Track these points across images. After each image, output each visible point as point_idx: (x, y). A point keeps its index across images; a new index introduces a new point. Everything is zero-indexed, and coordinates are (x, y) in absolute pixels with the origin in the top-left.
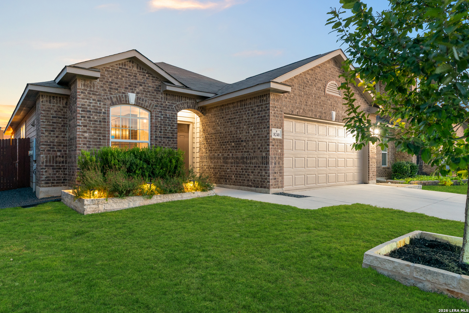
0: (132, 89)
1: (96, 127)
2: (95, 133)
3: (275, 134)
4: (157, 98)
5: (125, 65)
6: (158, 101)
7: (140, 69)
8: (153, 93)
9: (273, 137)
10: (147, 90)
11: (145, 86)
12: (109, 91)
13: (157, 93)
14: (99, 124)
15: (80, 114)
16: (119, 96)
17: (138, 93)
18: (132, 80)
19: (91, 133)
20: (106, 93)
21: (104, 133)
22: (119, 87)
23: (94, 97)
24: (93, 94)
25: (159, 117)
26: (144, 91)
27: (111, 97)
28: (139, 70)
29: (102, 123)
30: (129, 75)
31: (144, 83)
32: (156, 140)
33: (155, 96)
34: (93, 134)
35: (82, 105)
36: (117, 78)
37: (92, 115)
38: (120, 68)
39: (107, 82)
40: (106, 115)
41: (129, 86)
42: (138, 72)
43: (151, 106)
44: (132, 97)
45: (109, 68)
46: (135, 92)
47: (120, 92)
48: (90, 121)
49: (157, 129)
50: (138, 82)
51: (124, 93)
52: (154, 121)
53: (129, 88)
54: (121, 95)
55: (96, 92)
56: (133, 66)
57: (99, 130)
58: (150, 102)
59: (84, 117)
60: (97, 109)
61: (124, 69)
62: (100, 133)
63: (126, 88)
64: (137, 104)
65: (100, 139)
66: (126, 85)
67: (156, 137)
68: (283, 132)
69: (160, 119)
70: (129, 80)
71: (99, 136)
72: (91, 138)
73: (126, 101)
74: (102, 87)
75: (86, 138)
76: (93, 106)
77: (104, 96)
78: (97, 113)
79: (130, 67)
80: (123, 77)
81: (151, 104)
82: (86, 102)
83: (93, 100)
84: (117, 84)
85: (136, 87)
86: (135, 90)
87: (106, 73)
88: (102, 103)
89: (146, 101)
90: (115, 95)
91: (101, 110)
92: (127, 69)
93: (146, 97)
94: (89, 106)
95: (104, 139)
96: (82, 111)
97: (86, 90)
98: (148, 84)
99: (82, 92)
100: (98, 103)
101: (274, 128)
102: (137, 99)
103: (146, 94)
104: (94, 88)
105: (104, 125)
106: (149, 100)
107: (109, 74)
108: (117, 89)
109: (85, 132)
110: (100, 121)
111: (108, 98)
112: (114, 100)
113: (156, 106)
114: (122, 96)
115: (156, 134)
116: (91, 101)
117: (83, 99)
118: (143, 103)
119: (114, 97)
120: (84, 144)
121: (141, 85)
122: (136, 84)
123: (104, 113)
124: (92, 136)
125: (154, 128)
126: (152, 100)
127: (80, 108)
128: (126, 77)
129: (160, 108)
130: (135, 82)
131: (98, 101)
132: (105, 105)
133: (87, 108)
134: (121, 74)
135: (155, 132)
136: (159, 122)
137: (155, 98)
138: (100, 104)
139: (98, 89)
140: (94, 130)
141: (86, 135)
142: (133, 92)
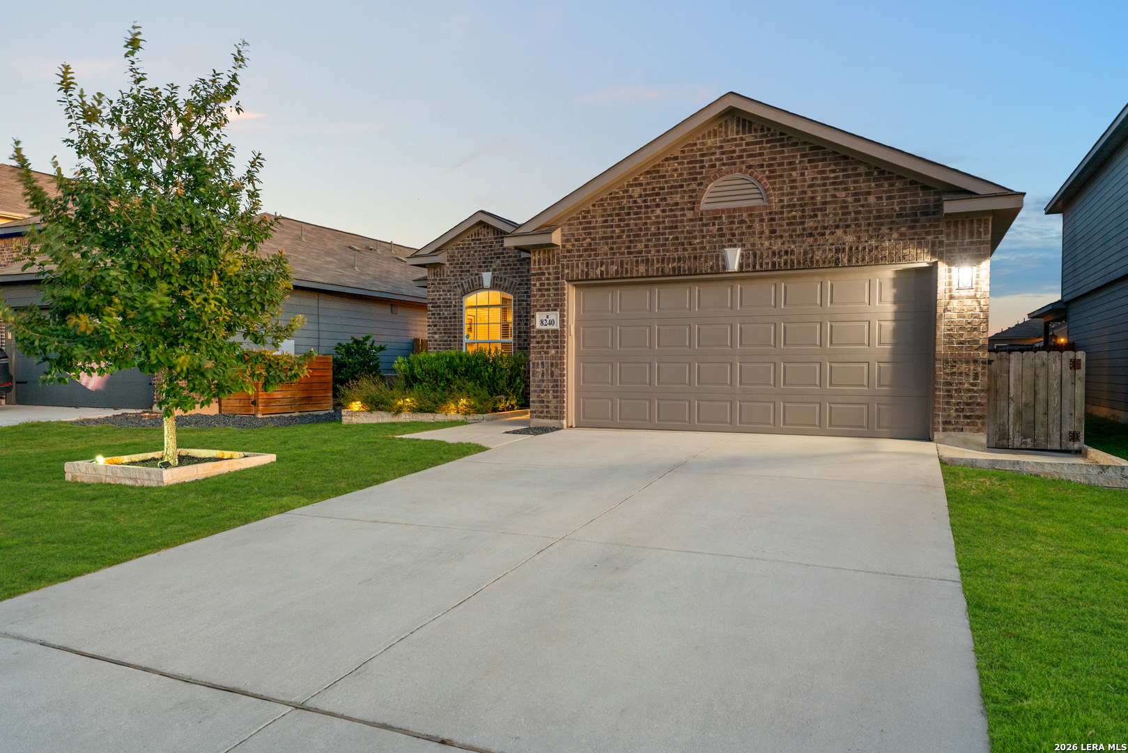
0: (487, 266)
1: (446, 326)
2: (445, 333)
3: (544, 322)
4: (522, 272)
5: (478, 234)
6: (522, 276)
7: (498, 234)
8: (515, 265)
9: (538, 326)
10: (506, 264)
11: (504, 257)
12: (460, 275)
13: (521, 264)
14: (450, 322)
15: (429, 311)
16: (472, 280)
17: (494, 270)
18: (487, 254)
19: (441, 333)
20: (456, 279)
21: (455, 333)
22: (471, 267)
23: (444, 287)
24: (443, 284)
25: (523, 301)
26: (503, 265)
27: (462, 284)
28: (496, 236)
29: (453, 320)
30: (484, 247)
31: (503, 253)
32: (519, 337)
33: (518, 269)
34: (443, 335)
35: (433, 299)
36: (469, 255)
37: (441, 310)
38: (473, 240)
39: (457, 264)
40: (457, 308)
41: (484, 262)
42: (495, 239)
43: (513, 286)
44: (487, 277)
45: (459, 245)
46: (491, 270)
47: (472, 275)
48: (440, 318)
49: (520, 320)
50: (495, 254)
51: (476, 274)
52: (516, 307)
53: (484, 265)
54: (473, 277)
55: (446, 280)
56: (488, 233)
57: (449, 329)
58: (511, 279)
59: (434, 314)
60: (447, 302)
61: (477, 240)
62: (450, 333)
63: (480, 267)
64: (494, 286)
65: (450, 341)
66: (479, 263)
67: (520, 332)
68: (562, 316)
69: (525, 303)
70: (484, 254)
71: (449, 337)
72: (441, 341)
73: (480, 285)
74: (452, 272)
75: (436, 341)
76: (444, 299)
77: (454, 283)
78: (447, 307)
79: (484, 236)
80: (476, 252)
81: (512, 284)
82: (436, 295)
83: (443, 291)
84: (468, 263)
85: (491, 262)
86: (491, 266)
87: (456, 251)
88: (452, 293)
89: (505, 279)
90: (468, 278)
91: (451, 303)
92: (480, 240)
93: (505, 273)
94: (439, 299)
95: (455, 341)
96: (432, 307)
97: (436, 280)
98: (507, 253)
99: (432, 284)
100: (448, 294)
101: (539, 310)
102: (494, 278)
103: (506, 269)
104: (443, 276)
105: (455, 322)
106: (509, 277)
107: (459, 252)
108: (469, 271)
109: (435, 333)
110: (450, 318)
111: (459, 285)
112: (466, 286)
113: (520, 284)
114: (475, 278)
115: (520, 328)
116: (441, 293)
117: (433, 292)
118: (502, 283)
119: (465, 282)
120: (434, 348)
121: (498, 258)
122: (492, 258)
123: (455, 306)
124: (443, 337)
125: (517, 319)
126: (514, 277)
127: (430, 303)
128: (480, 251)
129: (525, 287)
130: (491, 254)
131: (449, 291)
132: (455, 295)
133: (436, 303)
134: (473, 248)
135: (519, 324)
136: (523, 308)
137: (517, 273)
138: (450, 295)
139: (448, 276)
140: (444, 329)
141: (437, 336)
142: (488, 271)
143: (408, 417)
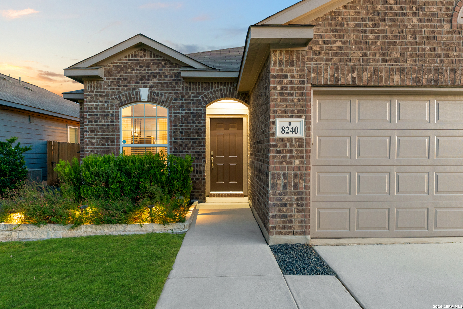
0: (144, 83)
1: (104, 132)
2: (102, 138)
3: (286, 130)
4: (177, 90)
5: (135, 56)
6: (177, 93)
7: (154, 57)
8: (171, 83)
9: (279, 134)
10: (162, 82)
11: (161, 76)
12: (117, 89)
13: (177, 83)
14: (107, 128)
15: (86, 118)
16: (129, 94)
17: (151, 87)
18: (144, 72)
19: (98, 138)
20: (114, 92)
21: (112, 138)
22: (129, 83)
23: (101, 98)
24: (100, 95)
25: (179, 113)
26: (159, 83)
27: (119, 97)
28: (152, 58)
29: (110, 127)
30: (140, 67)
31: (159, 73)
32: (174, 142)
33: (174, 87)
34: (100, 139)
35: (89, 109)
36: (126, 73)
37: (99, 118)
38: (130, 60)
39: (115, 79)
40: (114, 117)
41: (141, 80)
42: (152, 60)
43: (169, 101)
44: (144, 92)
45: (117, 63)
46: (148, 86)
47: (129, 89)
48: (97, 125)
49: (176, 129)
50: (151, 73)
51: (134, 89)
52: (172, 118)
53: (141, 82)
54: (131, 92)
55: (103, 92)
56: (145, 55)
57: (107, 135)
58: (167, 95)
59: (91, 122)
60: (104, 112)
61: (134, 60)
62: (108, 138)
63: (138, 83)
64: (151, 100)
65: (108, 145)
66: (136, 80)
67: (175, 139)
68: (307, 123)
69: (180, 115)
70: (141, 73)
71: (107, 141)
72: (98, 145)
73: (137, 98)
74: (109, 86)
75: (93, 144)
76: (101, 109)
77: (112, 95)
78: (104, 115)
79: (141, 57)
80: (133, 70)
81: (168, 99)
82: (93, 105)
83: (100, 102)
84: (126, 79)
85: (148, 80)
86: (148, 83)
87: (114, 69)
88: (110, 104)
89: (162, 95)
90: (124, 93)
91: (109, 112)
92: (137, 60)
93: (162, 90)
94: (96, 109)
95: (112, 145)
96: (89, 115)
97: (93, 92)
98: (163, 73)
99: (89, 95)
100: (106, 104)
101: (280, 117)
102: (151, 93)
103: (162, 86)
104: (101, 89)
105: (112, 128)
106: (165, 93)
107: (117, 70)
108: (126, 86)
109: (92, 138)
110: (108, 125)
111: (116, 98)
112: (123, 99)
113: (175, 100)
115: (176, 135)
116: (99, 103)
117: (90, 102)
118: (158, 98)
119: (123, 95)
120: (92, 151)
121: (155, 77)
122: (148, 76)
123: (112, 115)
124: (100, 141)
125: (173, 128)
126: (170, 93)
127: (87, 112)
128: (137, 70)
129: (181, 102)
130: (148, 73)
131: (106, 102)
132: (113, 105)
133: (94, 112)
134: (130, 67)
135: (174, 132)
136: (179, 119)
137: (173, 90)
138: (107, 105)
139: (106, 89)
140: (102, 135)
141: (94, 141)
142: (145, 87)
143: (89, 229)
